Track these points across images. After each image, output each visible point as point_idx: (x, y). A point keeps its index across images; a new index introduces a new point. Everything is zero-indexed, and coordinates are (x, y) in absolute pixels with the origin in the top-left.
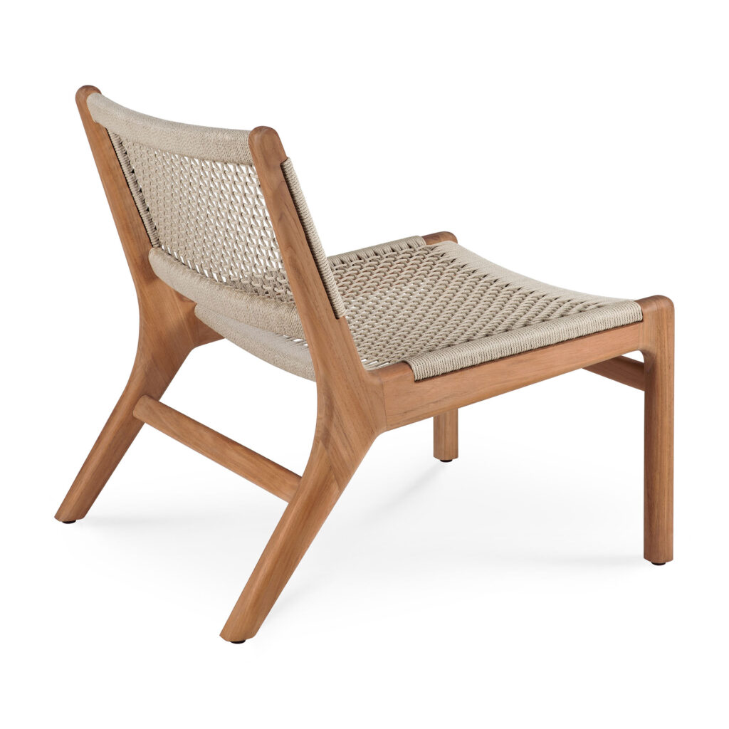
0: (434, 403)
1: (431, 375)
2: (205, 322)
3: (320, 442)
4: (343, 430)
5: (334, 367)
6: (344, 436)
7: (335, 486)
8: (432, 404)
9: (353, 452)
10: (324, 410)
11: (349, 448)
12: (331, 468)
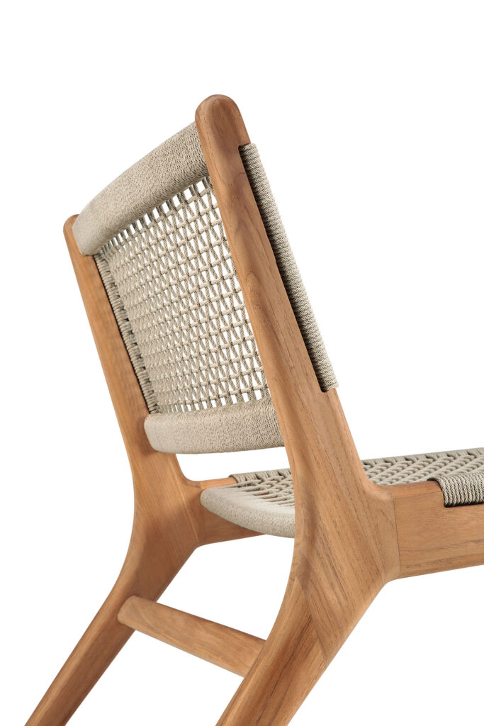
0: (474, 541)
1: (471, 500)
2: (210, 510)
3: (296, 579)
4: (331, 563)
5: (318, 463)
6: (331, 571)
7: (317, 651)
8: (472, 544)
9: (346, 599)
10: (302, 531)
11: (338, 590)
12: (310, 619)
